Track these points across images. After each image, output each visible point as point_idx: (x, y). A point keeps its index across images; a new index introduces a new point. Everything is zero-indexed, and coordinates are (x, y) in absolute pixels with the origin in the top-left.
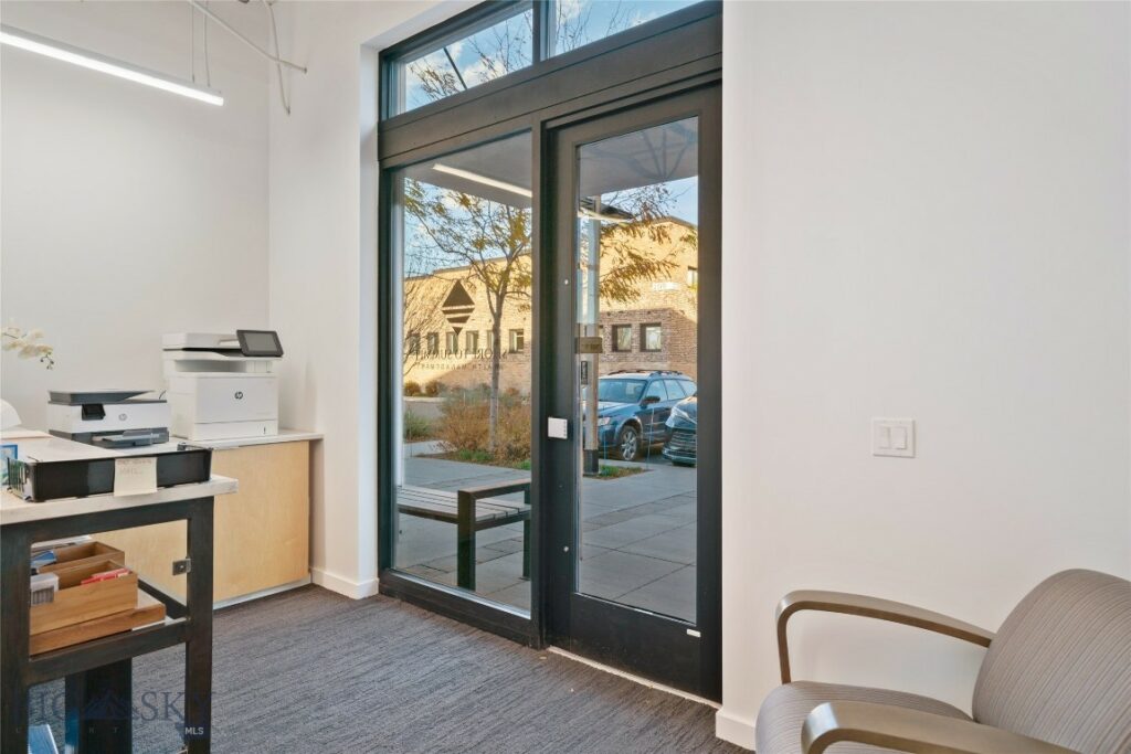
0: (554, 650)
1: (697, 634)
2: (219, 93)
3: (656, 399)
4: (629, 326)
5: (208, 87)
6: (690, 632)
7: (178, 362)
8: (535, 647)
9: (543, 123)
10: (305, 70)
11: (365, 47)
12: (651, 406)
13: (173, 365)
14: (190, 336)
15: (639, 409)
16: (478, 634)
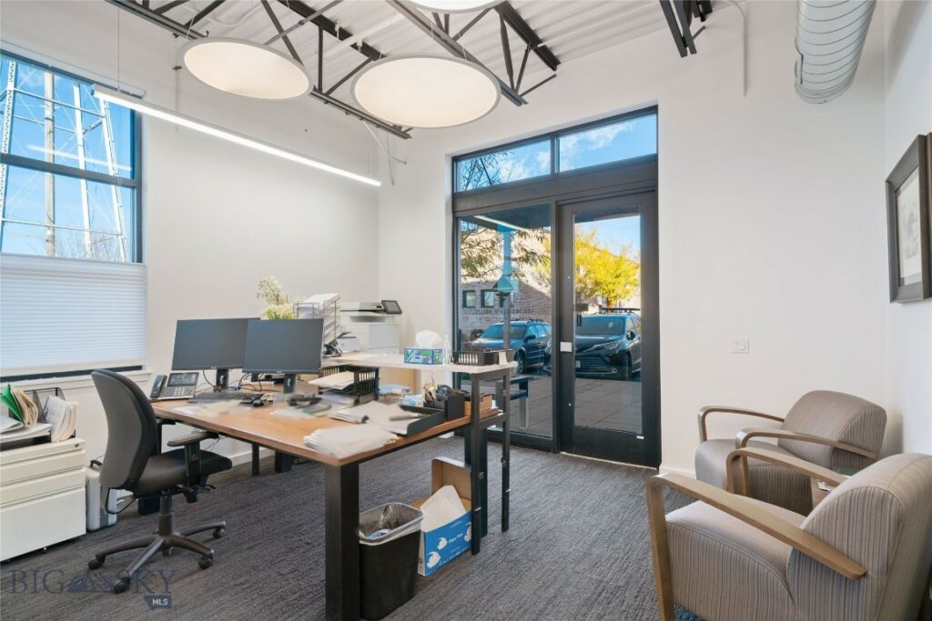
0: (564, 453)
1: (642, 438)
2: (379, 180)
3: (533, 337)
4: (473, 291)
5: (375, 177)
6: (638, 437)
7: (352, 317)
8: (555, 452)
9: (557, 202)
10: (405, 163)
11: (446, 155)
12: (530, 342)
13: (349, 319)
14: (362, 304)
15: (523, 343)
16: (521, 449)
